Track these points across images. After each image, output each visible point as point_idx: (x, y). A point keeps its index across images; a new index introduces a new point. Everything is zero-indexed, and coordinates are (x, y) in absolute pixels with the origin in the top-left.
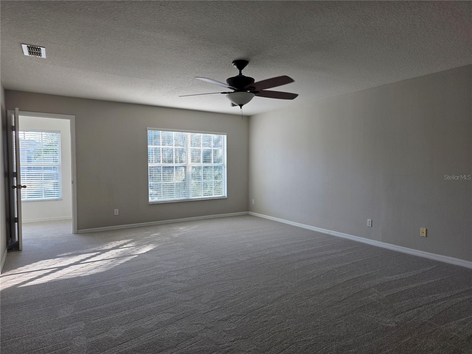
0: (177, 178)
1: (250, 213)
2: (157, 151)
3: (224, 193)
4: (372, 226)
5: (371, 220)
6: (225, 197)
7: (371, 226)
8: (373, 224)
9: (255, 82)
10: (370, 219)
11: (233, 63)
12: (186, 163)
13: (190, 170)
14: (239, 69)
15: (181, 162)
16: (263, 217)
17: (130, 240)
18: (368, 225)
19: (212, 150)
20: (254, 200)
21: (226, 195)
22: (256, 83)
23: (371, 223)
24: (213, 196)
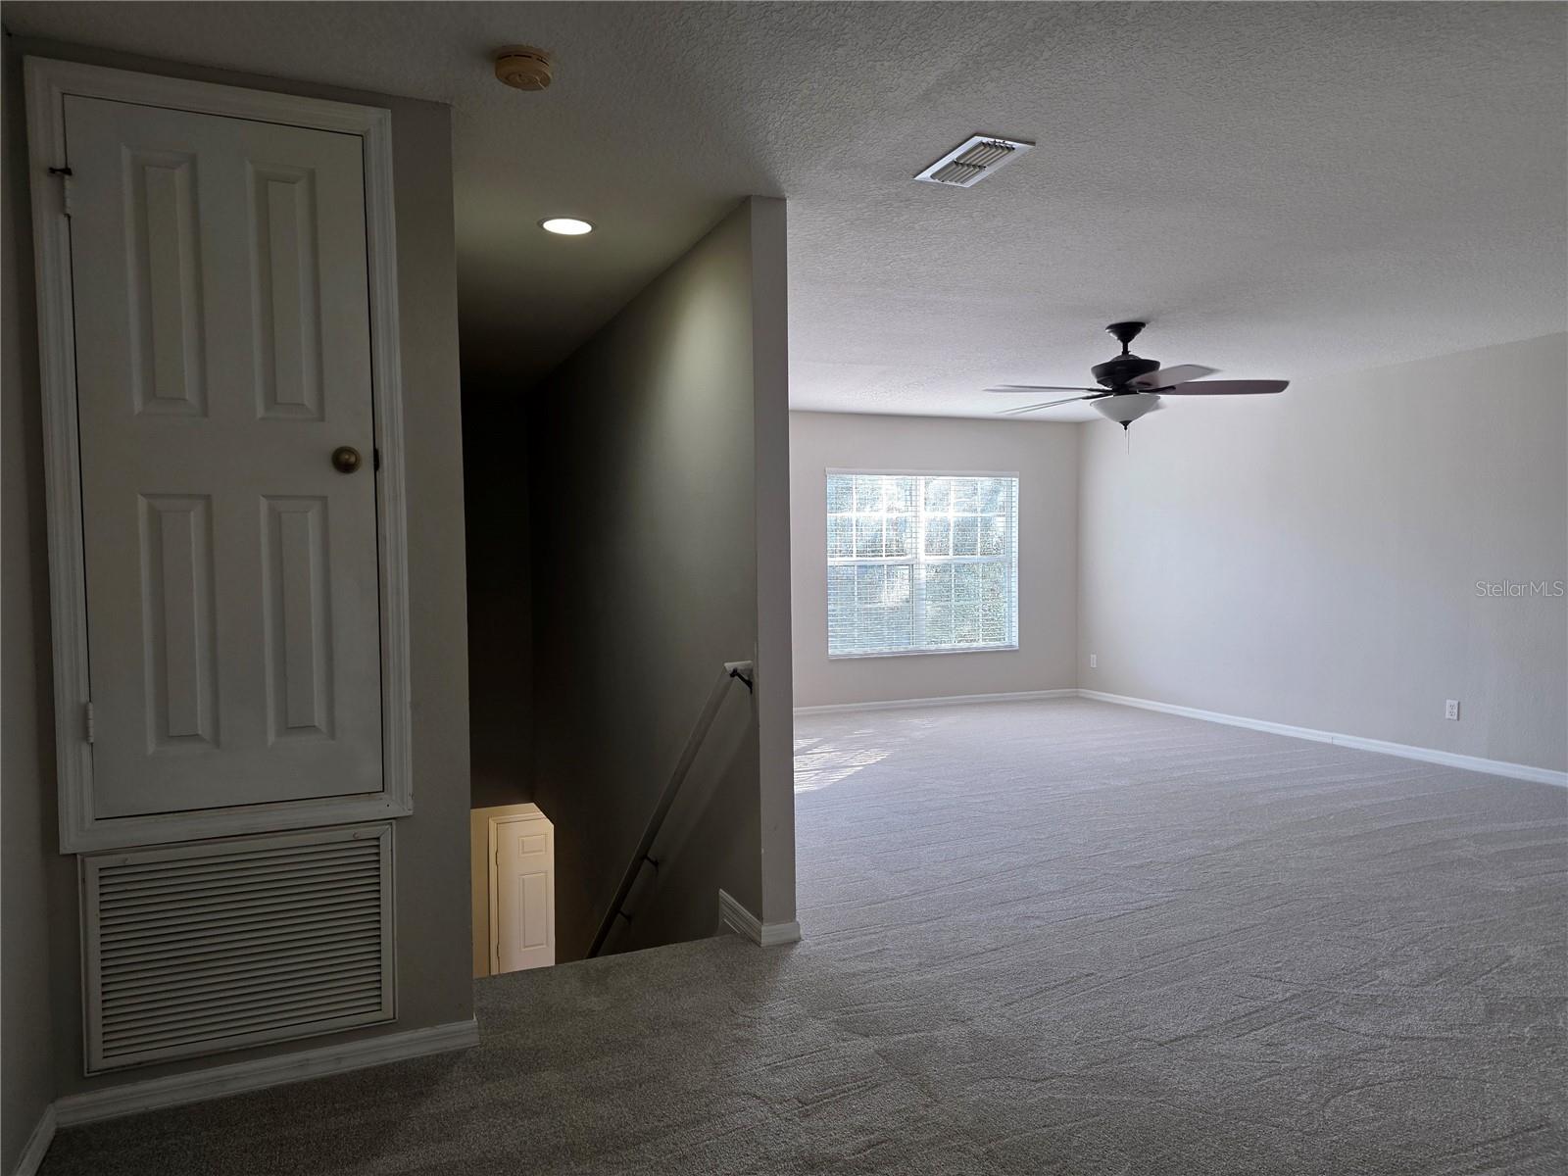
0: (893, 594)
1: (1084, 692)
2: (845, 526)
3: (1012, 637)
4: (1458, 719)
5: (1456, 703)
6: (1011, 646)
7: (1456, 717)
8: (1462, 712)
9: (1161, 368)
10: (1454, 699)
11: (1108, 328)
12: (914, 556)
13: (923, 575)
14: (1122, 341)
15: (901, 552)
16: (1123, 702)
17: (816, 740)
18: (1448, 716)
19: (979, 520)
20: (1095, 656)
21: (1015, 641)
22: (1162, 371)
23: (1456, 711)
24: (980, 644)
